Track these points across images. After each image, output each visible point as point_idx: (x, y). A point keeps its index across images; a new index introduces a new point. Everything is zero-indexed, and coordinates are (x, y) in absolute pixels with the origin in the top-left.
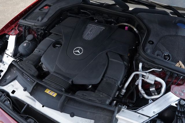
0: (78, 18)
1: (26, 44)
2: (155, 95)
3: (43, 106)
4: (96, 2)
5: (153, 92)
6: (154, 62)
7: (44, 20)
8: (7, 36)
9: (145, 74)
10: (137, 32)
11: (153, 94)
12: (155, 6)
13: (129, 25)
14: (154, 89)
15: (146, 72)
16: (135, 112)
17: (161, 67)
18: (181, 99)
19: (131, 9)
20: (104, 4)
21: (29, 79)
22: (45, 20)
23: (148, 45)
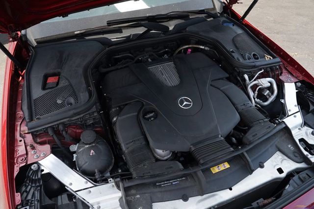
0: (120, 68)
1: (92, 151)
2: (270, 96)
3: (231, 189)
4: (117, 38)
5: (268, 95)
6: (254, 67)
7: (82, 97)
8: (34, 167)
9: (256, 82)
10: (207, 48)
11: (268, 97)
12: (188, 16)
13: (190, 46)
14: (268, 91)
15: (254, 79)
16: (288, 116)
17: (261, 67)
18: (295, 83)
19: (171, 28)
20: (130, 36)
21: (174, 182)
22: (84, 96)
23: (233, 54)
